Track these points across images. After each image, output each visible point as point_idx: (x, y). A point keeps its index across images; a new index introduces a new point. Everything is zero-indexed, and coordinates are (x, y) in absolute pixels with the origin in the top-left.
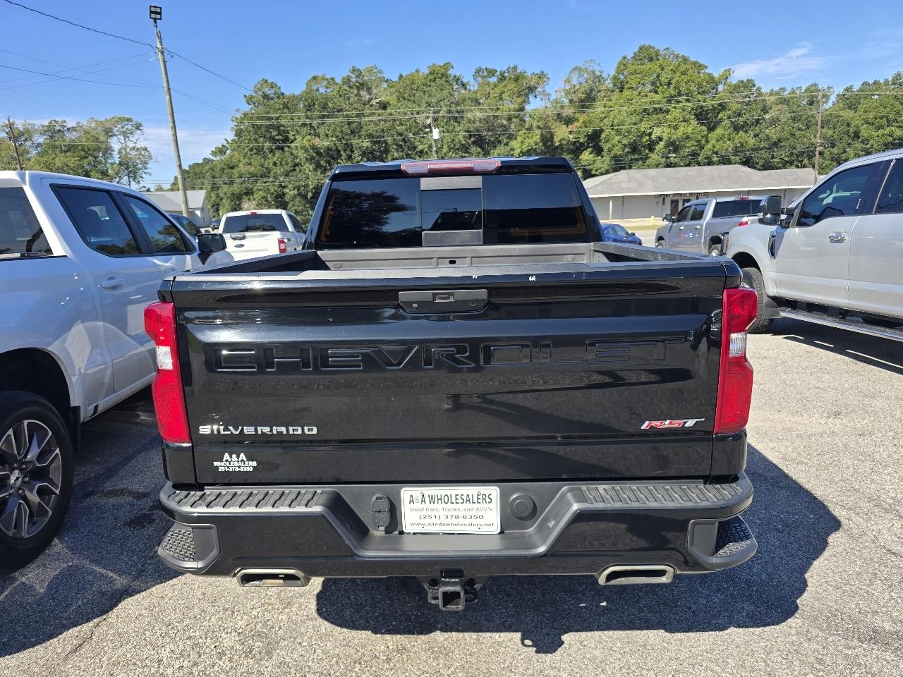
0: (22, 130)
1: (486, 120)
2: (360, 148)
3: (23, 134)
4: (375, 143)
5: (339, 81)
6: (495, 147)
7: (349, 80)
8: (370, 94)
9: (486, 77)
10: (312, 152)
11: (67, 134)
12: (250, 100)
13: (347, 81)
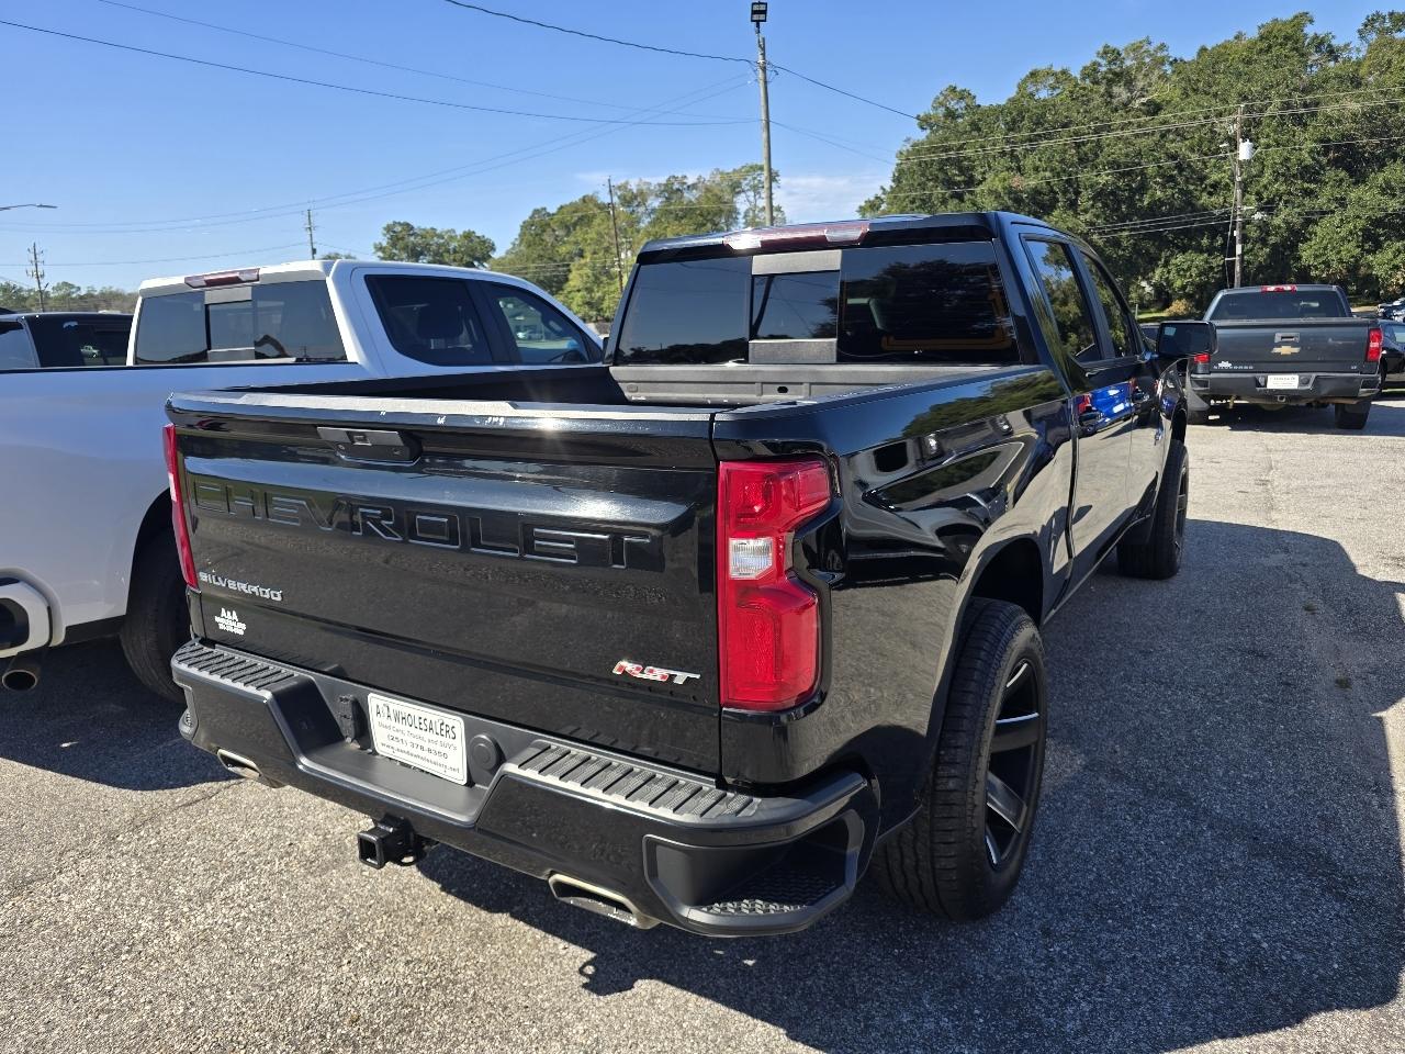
0: (635, 191)
1: (1369, 116)
2: (1092, 186)
3: (636, 197)
4: (1123, 175)
5: (1076, 73)
6: (1382, 165)
7: (1094, 70)
8: (1131, 91)
9: (1388, 31)
10: (1006, 198)
11: (685, 195)
12: (924, 122)
13: (1091, 72)
